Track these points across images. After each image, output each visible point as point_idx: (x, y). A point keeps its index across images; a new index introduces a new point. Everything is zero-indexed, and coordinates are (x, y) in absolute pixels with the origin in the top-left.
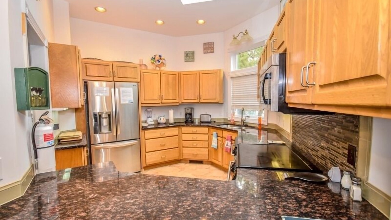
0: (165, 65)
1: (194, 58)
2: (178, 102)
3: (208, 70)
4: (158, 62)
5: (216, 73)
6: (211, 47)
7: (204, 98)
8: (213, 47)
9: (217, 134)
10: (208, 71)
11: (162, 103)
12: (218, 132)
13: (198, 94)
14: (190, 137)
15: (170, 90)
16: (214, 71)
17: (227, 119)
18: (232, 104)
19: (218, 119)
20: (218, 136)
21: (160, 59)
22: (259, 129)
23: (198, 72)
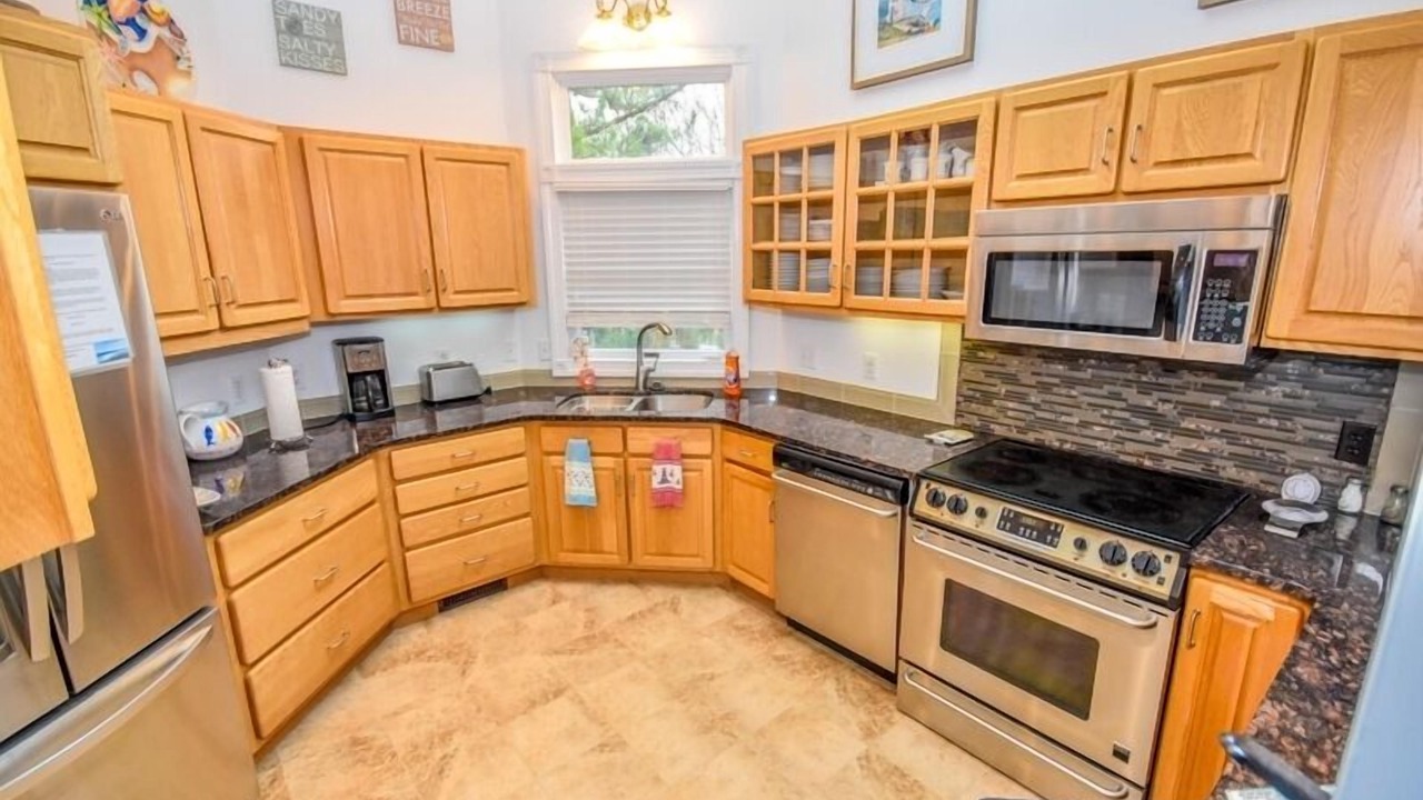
0: (182, 66)
1: (341, 55)
2: (307, 313)
3: (468, 146)
4: (129, 32)
5: (506, 164)
6: (437, 16)
7: (457, 289)
8: (448, 22)
9: (589, 443)
10: (462, 149)
11: (223, 328)
12: (591, 438)
13: (428, 266)
14: (443, 488)
15: (262, 246)
16: (496, 153)
17: (551, 371)
18: (567, 308)
19: (499, 377)
20: (593, 454)
21: (143, 11)
22: (729, 397)
23: (417, 148)
